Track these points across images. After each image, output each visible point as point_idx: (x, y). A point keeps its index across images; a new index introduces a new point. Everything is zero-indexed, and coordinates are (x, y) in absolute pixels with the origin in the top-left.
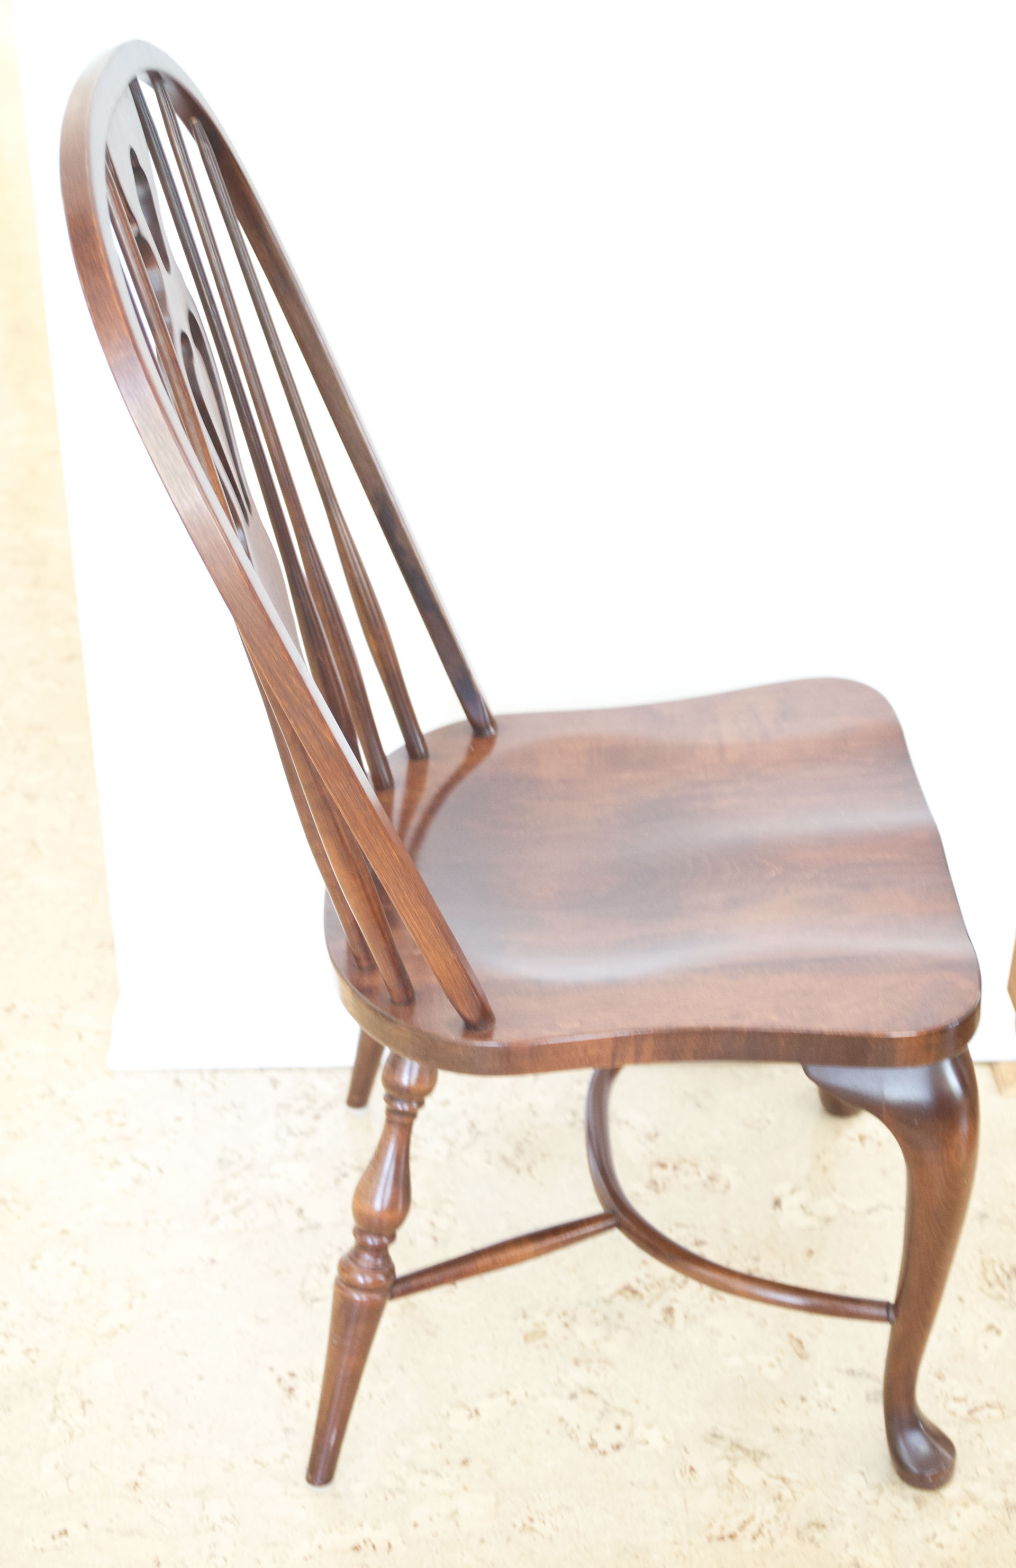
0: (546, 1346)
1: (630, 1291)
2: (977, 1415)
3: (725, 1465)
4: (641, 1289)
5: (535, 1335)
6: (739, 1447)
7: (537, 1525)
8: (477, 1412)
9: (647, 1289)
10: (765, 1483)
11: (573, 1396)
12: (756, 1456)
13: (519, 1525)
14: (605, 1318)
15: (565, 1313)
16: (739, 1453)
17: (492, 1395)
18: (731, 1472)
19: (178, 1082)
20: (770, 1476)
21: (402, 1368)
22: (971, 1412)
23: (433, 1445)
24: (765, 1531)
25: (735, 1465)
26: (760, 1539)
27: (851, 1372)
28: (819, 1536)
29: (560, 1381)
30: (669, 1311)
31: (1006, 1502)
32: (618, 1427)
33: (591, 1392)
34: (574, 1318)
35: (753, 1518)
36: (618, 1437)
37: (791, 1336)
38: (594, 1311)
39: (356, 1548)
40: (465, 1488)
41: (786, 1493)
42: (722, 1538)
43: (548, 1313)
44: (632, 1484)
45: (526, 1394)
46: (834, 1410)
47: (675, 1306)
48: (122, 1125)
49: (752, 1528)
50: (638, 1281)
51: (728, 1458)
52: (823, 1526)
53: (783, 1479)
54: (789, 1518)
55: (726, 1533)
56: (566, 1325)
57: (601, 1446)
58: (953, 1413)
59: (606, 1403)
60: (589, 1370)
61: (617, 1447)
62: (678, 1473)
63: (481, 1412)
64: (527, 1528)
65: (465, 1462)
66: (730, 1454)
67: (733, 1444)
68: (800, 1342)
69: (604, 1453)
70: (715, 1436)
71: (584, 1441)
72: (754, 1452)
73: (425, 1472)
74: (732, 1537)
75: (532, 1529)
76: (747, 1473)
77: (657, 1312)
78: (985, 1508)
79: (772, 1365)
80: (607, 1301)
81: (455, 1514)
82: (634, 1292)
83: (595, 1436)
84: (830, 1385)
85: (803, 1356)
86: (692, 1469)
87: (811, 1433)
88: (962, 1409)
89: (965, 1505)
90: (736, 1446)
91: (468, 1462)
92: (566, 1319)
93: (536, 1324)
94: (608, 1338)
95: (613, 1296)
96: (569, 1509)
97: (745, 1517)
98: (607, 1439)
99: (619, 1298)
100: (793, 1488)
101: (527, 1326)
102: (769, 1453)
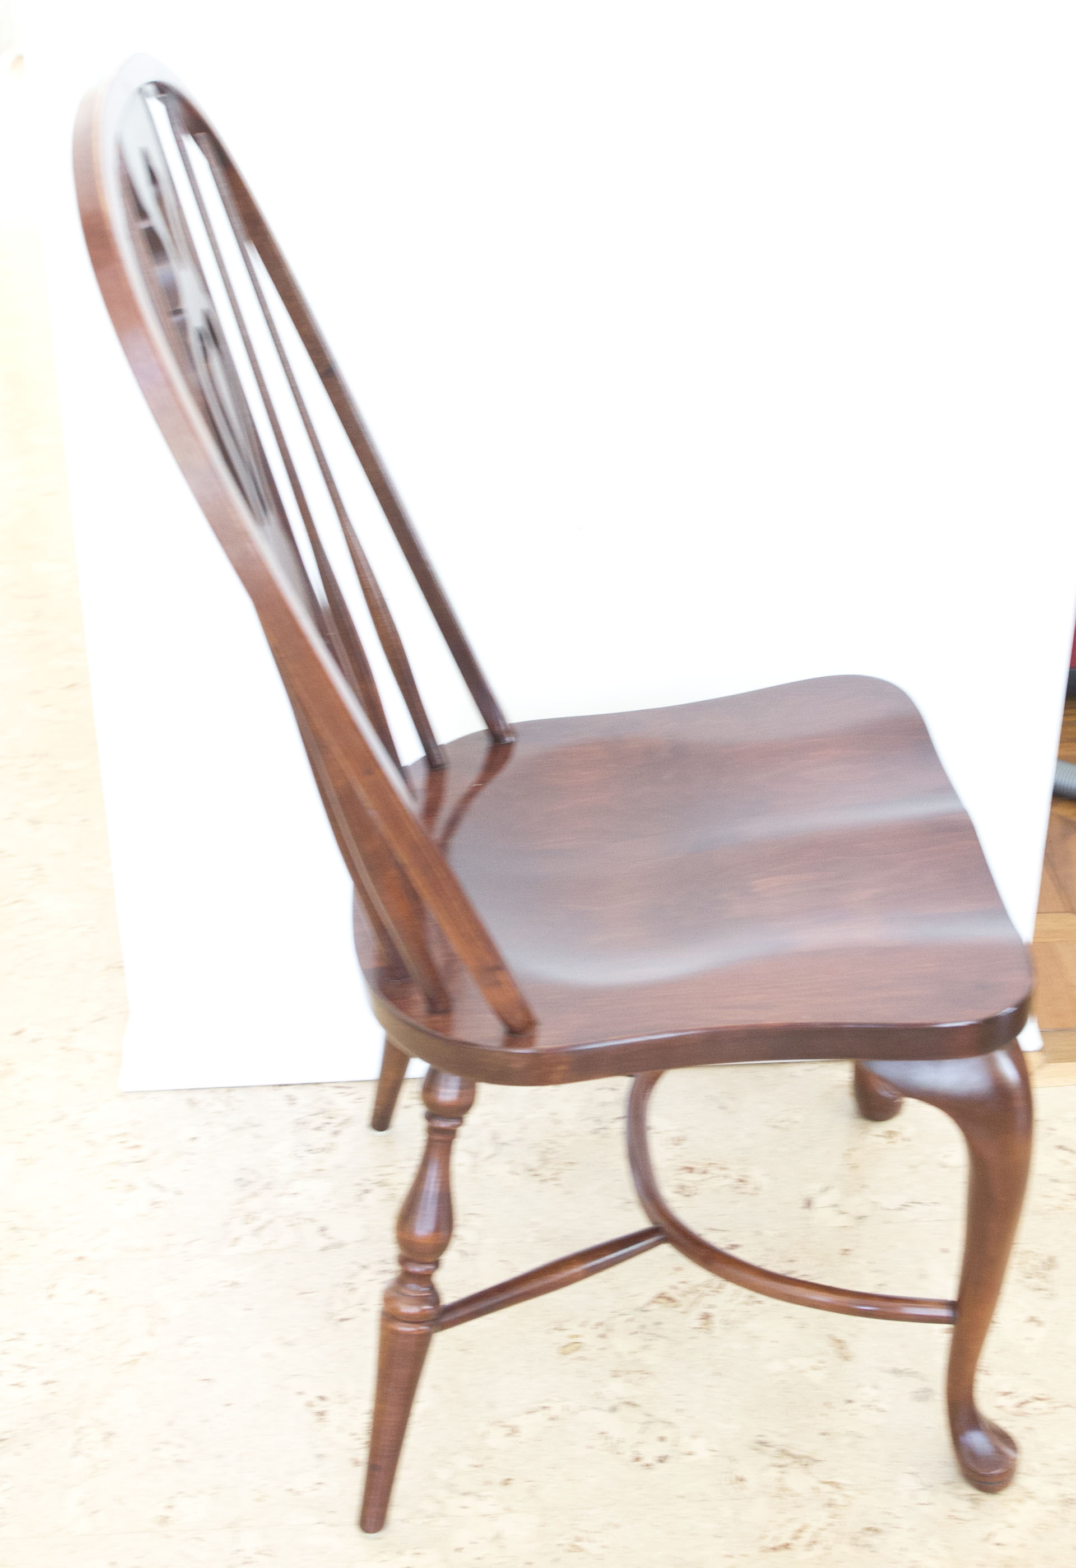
0: (583, 1359)
1: (664, 1298)
2: (1027, 1408)
3: (774, 1472)
4: (678, 1298)
5: (572, 1347)
6: (787, 1453)
7: (583, 1544)
8: (515, 1429)
9: (682, 1296)
10: (814, 1488)
12: (806, 1462)
13: (565, 1547)
14: (642, 1327)
15: (599, 1324)
16: (788, 1460)
17: (529, 1413)
18: (779, 1480)
19: (191, 1102)
20: (821, 1482)
22: (1018, 1406)
23: (472, 1466)
24: (818, 1539)
25: (784, 1473)
26: (814, 1547)
27: (896, 1372)
28: (874, 1540)
29: (598, 1394)
30: (706, 1317)
31: (1061, 1496)
32: (662, 1439)
33: (631, 1404)
34: (609, 1329)
35: (805, 1527)
36: (662, 1449)
37: (830, 1337)
38: (629, 1320)
40: (507, 1509)
41: (839, 1500)
42: (774, 1549)
43: (584, 1325)
44: (680, 1497)
45: (564, 1409)
46: (881, 1410)
47: (712, 1312)
48: (136, 1147)
49: (806, 1537)
50: (675, 1288)
51: (777, 1466)
52: (878, 1531)
53: (835, 1484)
54: (842, 1525)
55: (779, 1542)
56: (602, 1336)
57: (648, 1460)
59: (647, 1415)
60: (627, 1381)
61: (662, 1460)
62: (725, 1483)
63: (519, 1429)
64: (575, 1549)
65: (507, 1482)
66: (778, 1462)
67: (783, 1451)
68: (839, 1341)
69: (648, 1466)
70: (762, 1443)
71: (627, 1455)
72: (803, 1457)
73: (465, 1494)
74: (786, 1546)
75: (580, 1550)
76: (797, 1480)
77: (693, 1320)
78: (1043, 1503)
79: (815, 1369)
80: (643, 1310)
81: (497, 1536)
82: (669, 1300)
83: (636, 1449)
84: (874, 1386)
85: (844, 1357)
86: (740, 1479)
87: (858, 1436)
88: (1012, 1402)
89: (1023, 1502)
90: (784, 1453)
91: (509, 1481)
92: (601, 1330)
93: (572, 1337)
94: (645, 1347)
95: (648, 1304)
96: (617, 1526)
97: (797, 1526)
98: (650, 1452)
99: (655, 1306)
100: (845, 1492)
101: (562, 1338)
102: (818, 1458)
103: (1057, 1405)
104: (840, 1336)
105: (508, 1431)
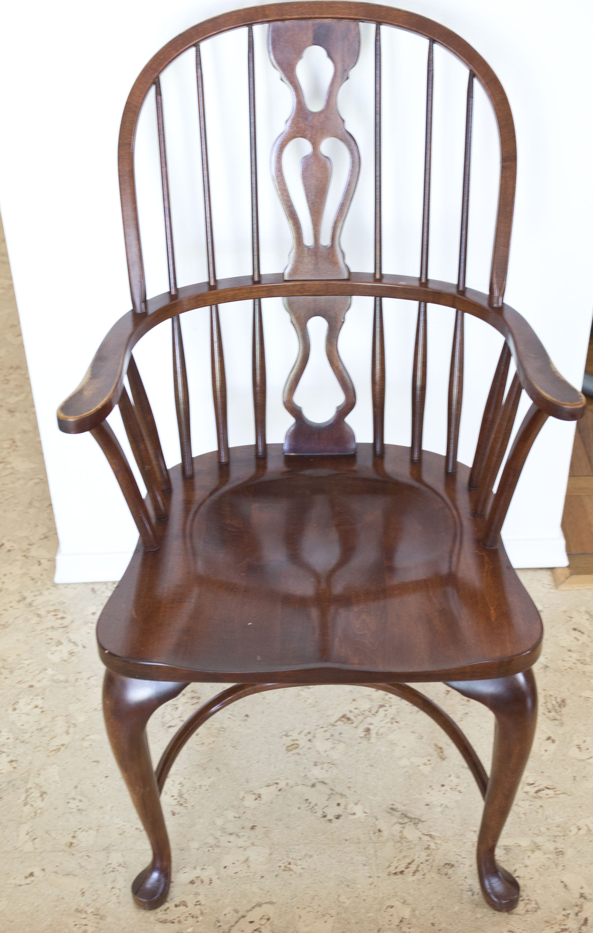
0: (299, 754)
1: (345, 718)
2: (540, 794)
3: (398, 827)
4: (352, 718)
5: (293, 747)
6: (406, 816)
7: (292, 867)
8: (260, 797)
9: (355, 717)
10: (420, 838)
11: (313, 786)
12: (416, 821)
13: (283, 868)
14: (332, 735)
15: (309, 733)
16: (406, 820)
17: (268, 786)
18: (401, 832)
19: (93, 590)
20: (424, 834)
21: (217, 769)
22: (537, 792)
23: (235, 817)
24: (420, 869)
25: (404, 828)
26: (418, 873)
28: (450, 872)
29: (306, 775)
30: (368, 730)
31: (556, 849)
32: (338, 805)
33: (323, 782)
34: (314, 737)
35: (413, 861)
36: (338, 811)
37: (436, 745)
38: (326, 731)
39: (192, 882)
40: (253, 844)
41: (433, 846)
42: (395, 874)
43: (299, 734)
44: (346, 840)
45: (287, 784)
46: (460, 792)
47: (371, 727)
48: (62, 618)
49: (413, 867)
50: (351, 712)
51: (401, 824)
52: (453, 866)
53: (431, 836)
54: (434, 861)
55: (398, 870)
56: (310, 740)
57: (329, 817)
58: (526, 793)
59: (332, 790)
60: (322, 769)
61: (338, 817)
62: (371, 832)
63: (262, 796)
64: (287, 869)
65: (253, 828)
66: (401, 821)
67: (402, 814)
68: (441, 748)
69: (330, 820)
70: (392, 809)
71: (320, 814)
72: (415, 818)
73: (231, 834)
74: (402, 872)
75: (290, 870)
76: (411, 833)
77: (360, 732)
78: (545, 853)
79: (425, 764)
80: (333, 725)
81: (247, 860)
82: (349, 719)
83: (325, 810)
84: (458, 777)
85: (443, 759)
86: (380, 831)
87: (446, 807)
88: (532, 790)
89: (533, 851)
90: (404, 815)
91: (254, 827)
92: (309, 737)
93: (293, 740)
94: (333, 748)
95: (336, 721)
96: (311, 856)
97: (409, 861)
98: (332, 812)
99: (339, 723)
100: (436, 841)
101: (288, 741)
102: (423, 820)
103: (558, 792)
104: (440, 745)
105: (254, 797)
